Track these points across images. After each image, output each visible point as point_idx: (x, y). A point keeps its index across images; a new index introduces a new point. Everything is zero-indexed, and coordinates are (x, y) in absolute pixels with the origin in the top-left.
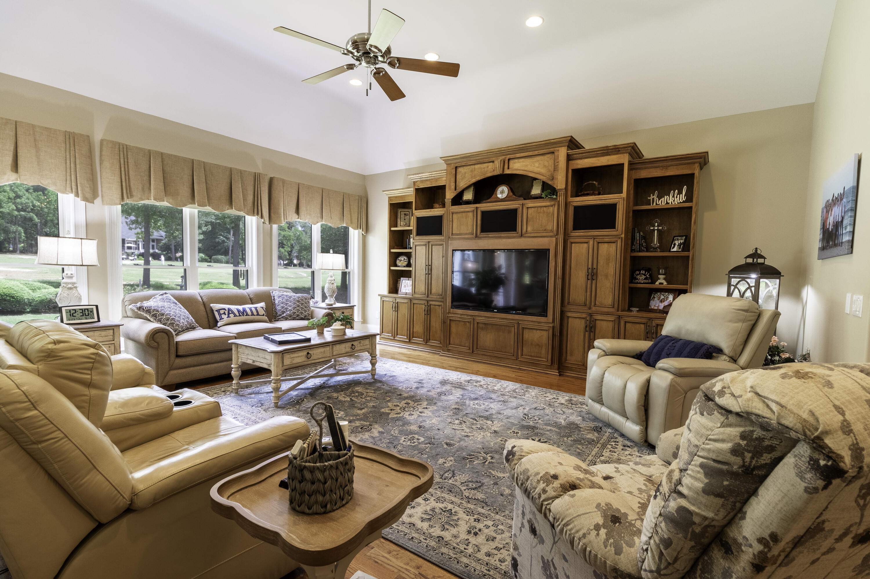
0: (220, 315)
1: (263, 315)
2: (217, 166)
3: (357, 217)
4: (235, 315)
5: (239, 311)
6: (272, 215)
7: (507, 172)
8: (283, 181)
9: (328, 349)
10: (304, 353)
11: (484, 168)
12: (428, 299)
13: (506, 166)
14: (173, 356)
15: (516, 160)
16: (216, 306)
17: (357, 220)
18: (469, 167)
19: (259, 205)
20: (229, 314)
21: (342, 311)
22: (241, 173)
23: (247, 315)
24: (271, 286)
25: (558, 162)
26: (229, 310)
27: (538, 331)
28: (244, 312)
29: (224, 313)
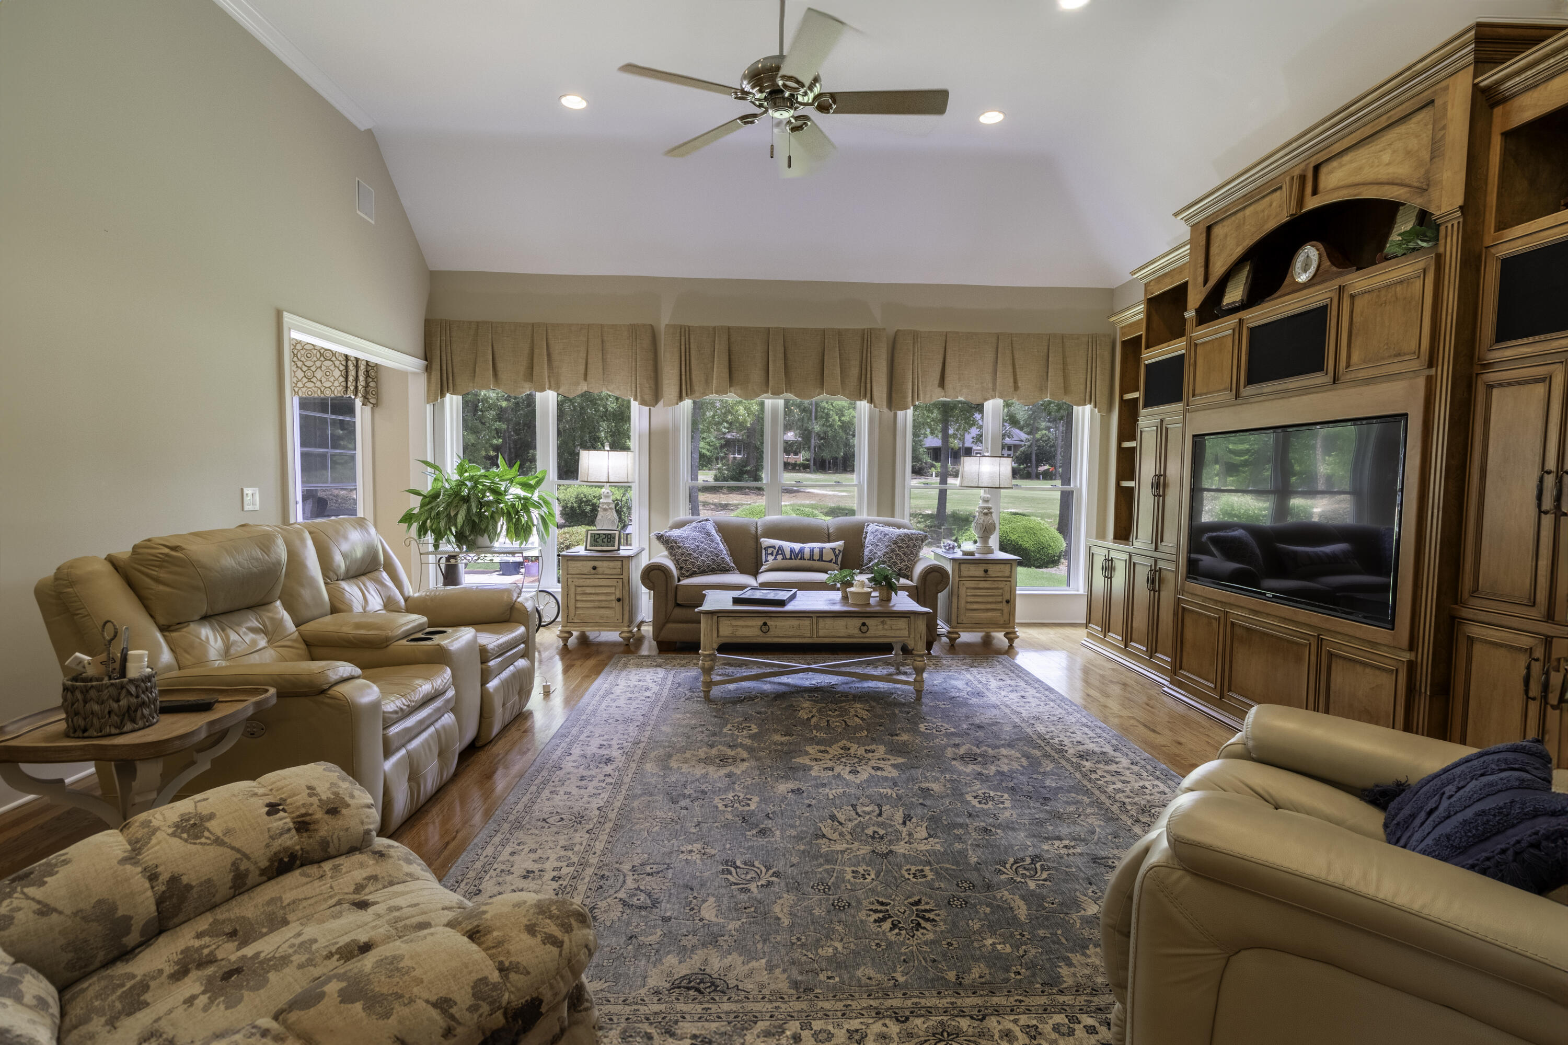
0: (767, 554)
1: (830, 561)
2: (805, 331)
3: (1082, 380)
4: (784, 558)
5: (792, 551)
6: (894, 395)
7: (1312, 203)
8: (915, 335)
9: (807, 622)
10: (759, 622)
11: (1263, 211)
12: (1156, 555)
13: (1309, 189)
14: (671, 604)
15: (1335, 164)
16: (766, 542)
17: (1082, 387)
18: (1233, 218)
19: (868, 381)
20: (777, 554)
21: (985, 566)
22: (840, 335)
23: (802, 558)
24: (893, 516)
25: (1444, 128)
26: (780, 548)
27: (1368, 670)
28: (799, 555)
29: (772, 554)
